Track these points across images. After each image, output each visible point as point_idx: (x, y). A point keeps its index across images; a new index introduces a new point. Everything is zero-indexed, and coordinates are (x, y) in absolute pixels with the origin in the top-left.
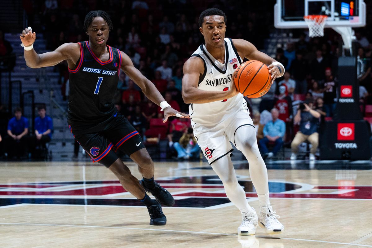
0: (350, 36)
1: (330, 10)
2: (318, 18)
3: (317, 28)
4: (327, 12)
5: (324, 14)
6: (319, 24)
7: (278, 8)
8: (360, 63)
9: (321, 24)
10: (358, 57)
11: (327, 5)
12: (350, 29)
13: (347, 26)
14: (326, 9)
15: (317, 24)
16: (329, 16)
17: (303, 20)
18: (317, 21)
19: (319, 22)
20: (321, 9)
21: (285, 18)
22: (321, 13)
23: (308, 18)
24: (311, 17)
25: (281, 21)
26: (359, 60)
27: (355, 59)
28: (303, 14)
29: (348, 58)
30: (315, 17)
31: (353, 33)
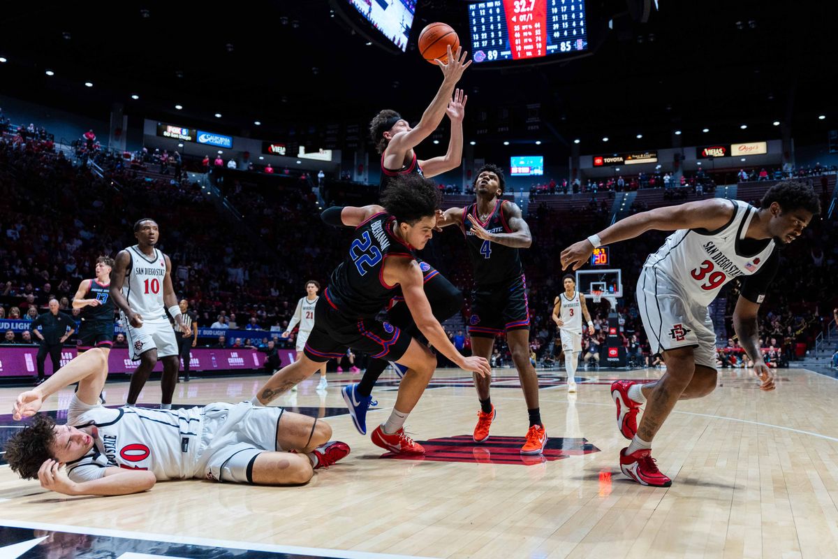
0: (615, 303)
1: (604, 289)
3: (597, 298)
5: (600, 290)
10: (619, 313)
11: (602, 286)
12: (614, 298)
16: (603, 292)
17: (590, 294)
19: (598, 295)
26: (620, 315)
27: (617, 314)
29: (614, 314)
30: (596, 292)
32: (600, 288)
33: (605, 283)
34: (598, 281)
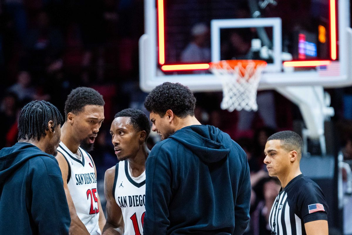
0: (321, 108)
1: (271, 47)
2: (245, 67)
3: (242, 90)
4: (265, 53)
5: (257, 56)
6: (247, 81)
7: (148, 46)
8: (344, 171)
9: (251, 80)
10: (341, 157)
11: (263, 35)
12: (320, 91)
13: (312, 85)
14: (263, 45)
15: (243, 81)
16: (270, 61)
19: (247, 76)
22: (250, 55)
23: (221, 66)
26: (342, 164)
27: (332, 162)
29: (317, 160)
30: (236, 65)
31: (328, 101)
32: (256, 44)
33: (276, 23)
34: (248, 15)
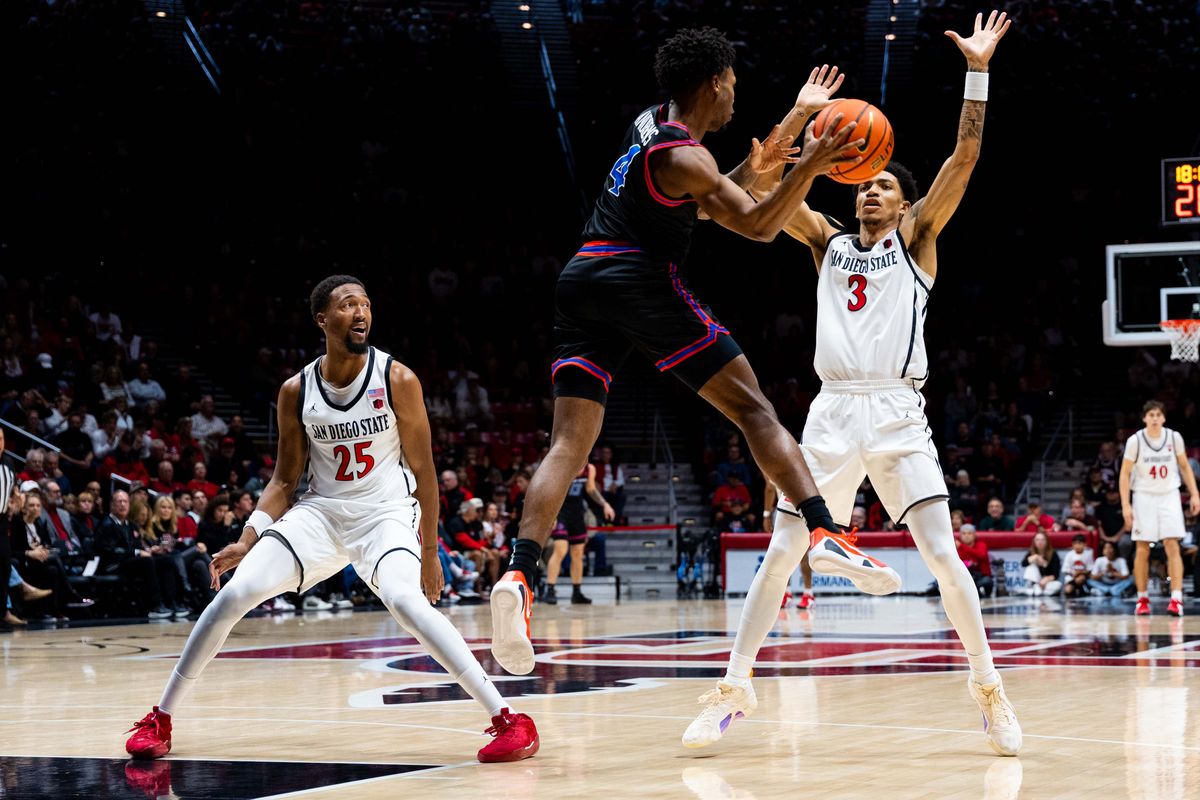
2: (1189, 325)
7: (1110, 309)
15: (1187, 335)
17: (1158, 330)
18: (1186, 330)
20: (1191, 308)
21: (1122, 327)
23: (1168, 325)
24: (1172, 322)
25: (1116, 332)
28: (1158, 319)
30: (1181, 323)
